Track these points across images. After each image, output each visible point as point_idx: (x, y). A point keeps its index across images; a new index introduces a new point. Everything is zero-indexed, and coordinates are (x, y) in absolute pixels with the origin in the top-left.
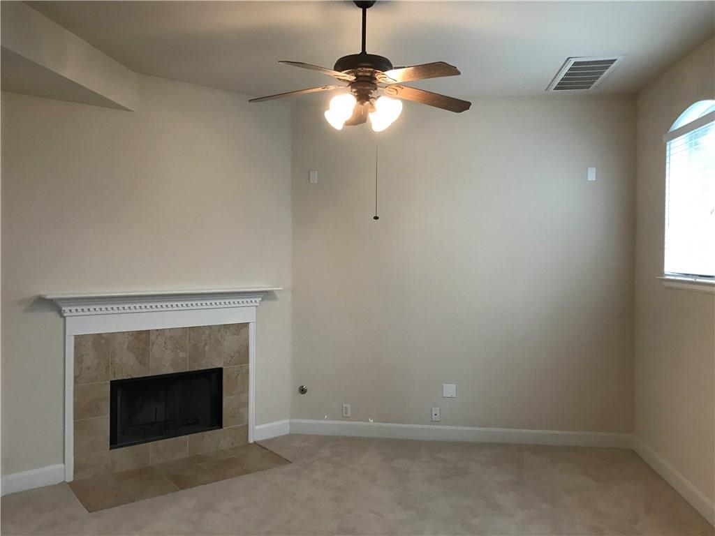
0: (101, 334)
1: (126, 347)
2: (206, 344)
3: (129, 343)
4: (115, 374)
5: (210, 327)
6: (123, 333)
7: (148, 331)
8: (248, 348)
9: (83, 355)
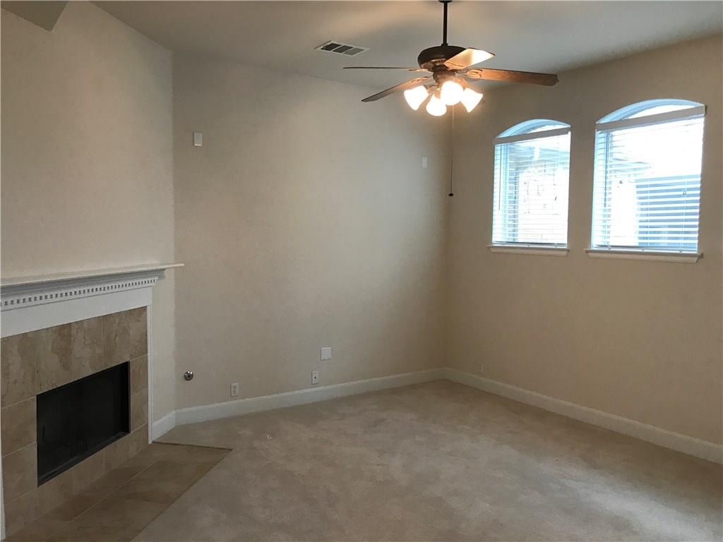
0: (26, 334)
1: (50, 347)
2: (116, 336)
3: (53, 343)
4: (40, 385)
5: (119, 314)
6: (47, 329)
7: (70, 324)
8: (146, 335)
9: (9, 365)
